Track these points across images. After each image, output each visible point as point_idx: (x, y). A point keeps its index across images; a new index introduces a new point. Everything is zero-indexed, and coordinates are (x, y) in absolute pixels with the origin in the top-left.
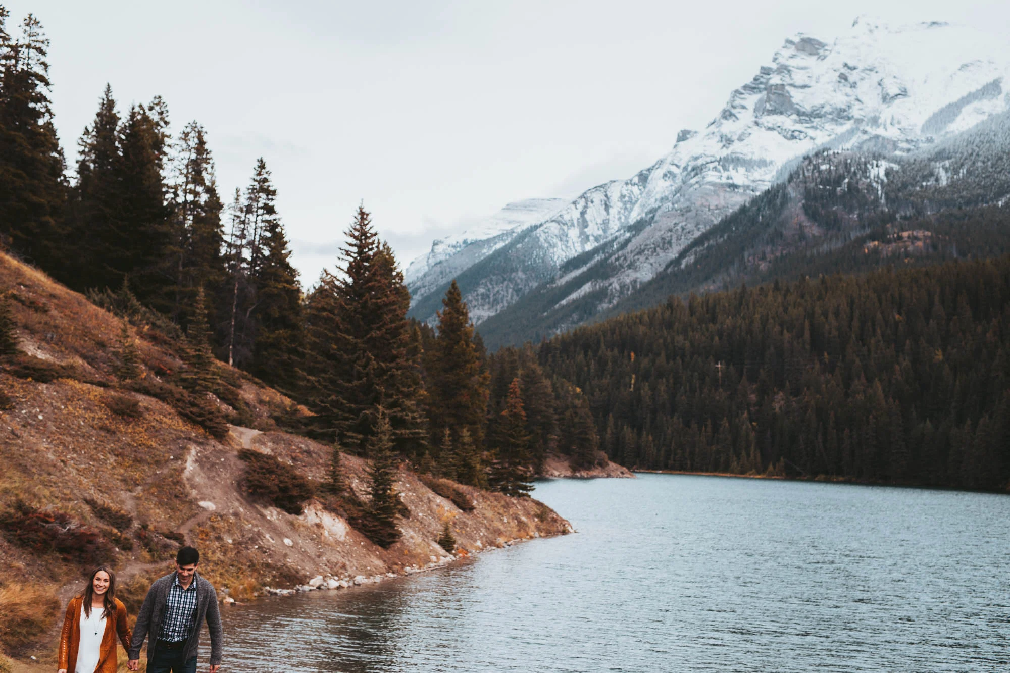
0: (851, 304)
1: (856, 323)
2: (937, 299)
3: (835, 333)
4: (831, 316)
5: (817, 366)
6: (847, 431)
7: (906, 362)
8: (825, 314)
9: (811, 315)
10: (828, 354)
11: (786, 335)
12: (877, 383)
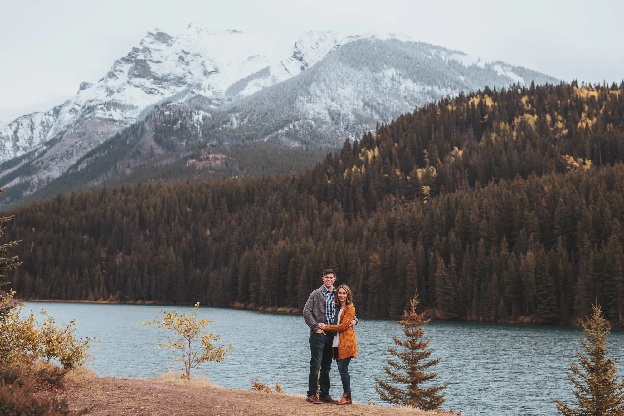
0: (163, 202)
1: (165, 213)
2: (210, 200)
3: (153, 218)
4: (151, 209)
5: (142, 237)
6: (154, 276)
7: (189, 236)
8: (148, 208)
9: (140, 208)
10: (149, 231)
11: (125, 220)
12: (171, 248)
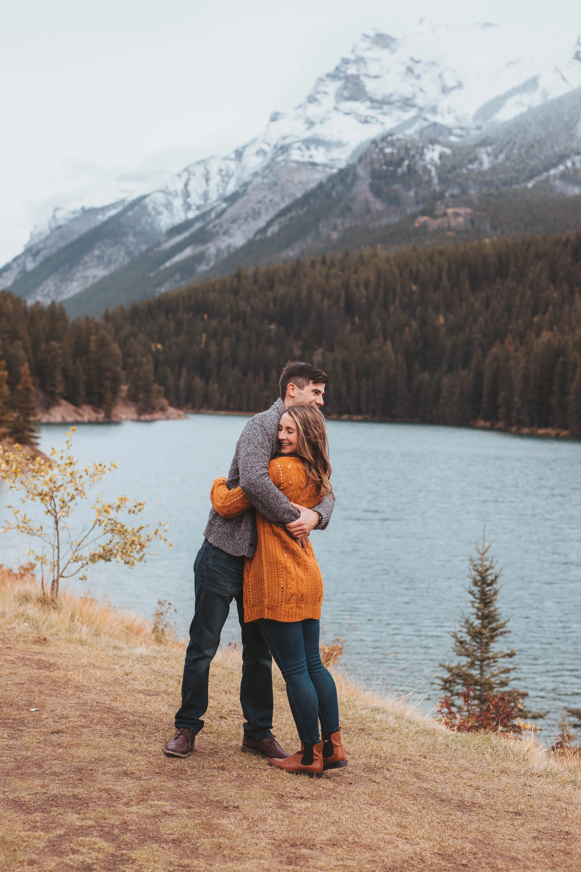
0: (379, 277)
1: (381, 293)
2: (444, 274)
3: (364, 301)
4: (362, 288)
5: (348, 327)
6: (364, 381)
7: (414, 325)
8: (357, 285)
9: (346, 286)
10: (360, 318)
11: (326, 302)
12: (389, 343)
